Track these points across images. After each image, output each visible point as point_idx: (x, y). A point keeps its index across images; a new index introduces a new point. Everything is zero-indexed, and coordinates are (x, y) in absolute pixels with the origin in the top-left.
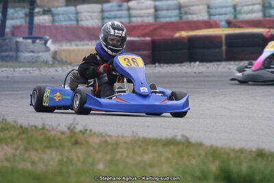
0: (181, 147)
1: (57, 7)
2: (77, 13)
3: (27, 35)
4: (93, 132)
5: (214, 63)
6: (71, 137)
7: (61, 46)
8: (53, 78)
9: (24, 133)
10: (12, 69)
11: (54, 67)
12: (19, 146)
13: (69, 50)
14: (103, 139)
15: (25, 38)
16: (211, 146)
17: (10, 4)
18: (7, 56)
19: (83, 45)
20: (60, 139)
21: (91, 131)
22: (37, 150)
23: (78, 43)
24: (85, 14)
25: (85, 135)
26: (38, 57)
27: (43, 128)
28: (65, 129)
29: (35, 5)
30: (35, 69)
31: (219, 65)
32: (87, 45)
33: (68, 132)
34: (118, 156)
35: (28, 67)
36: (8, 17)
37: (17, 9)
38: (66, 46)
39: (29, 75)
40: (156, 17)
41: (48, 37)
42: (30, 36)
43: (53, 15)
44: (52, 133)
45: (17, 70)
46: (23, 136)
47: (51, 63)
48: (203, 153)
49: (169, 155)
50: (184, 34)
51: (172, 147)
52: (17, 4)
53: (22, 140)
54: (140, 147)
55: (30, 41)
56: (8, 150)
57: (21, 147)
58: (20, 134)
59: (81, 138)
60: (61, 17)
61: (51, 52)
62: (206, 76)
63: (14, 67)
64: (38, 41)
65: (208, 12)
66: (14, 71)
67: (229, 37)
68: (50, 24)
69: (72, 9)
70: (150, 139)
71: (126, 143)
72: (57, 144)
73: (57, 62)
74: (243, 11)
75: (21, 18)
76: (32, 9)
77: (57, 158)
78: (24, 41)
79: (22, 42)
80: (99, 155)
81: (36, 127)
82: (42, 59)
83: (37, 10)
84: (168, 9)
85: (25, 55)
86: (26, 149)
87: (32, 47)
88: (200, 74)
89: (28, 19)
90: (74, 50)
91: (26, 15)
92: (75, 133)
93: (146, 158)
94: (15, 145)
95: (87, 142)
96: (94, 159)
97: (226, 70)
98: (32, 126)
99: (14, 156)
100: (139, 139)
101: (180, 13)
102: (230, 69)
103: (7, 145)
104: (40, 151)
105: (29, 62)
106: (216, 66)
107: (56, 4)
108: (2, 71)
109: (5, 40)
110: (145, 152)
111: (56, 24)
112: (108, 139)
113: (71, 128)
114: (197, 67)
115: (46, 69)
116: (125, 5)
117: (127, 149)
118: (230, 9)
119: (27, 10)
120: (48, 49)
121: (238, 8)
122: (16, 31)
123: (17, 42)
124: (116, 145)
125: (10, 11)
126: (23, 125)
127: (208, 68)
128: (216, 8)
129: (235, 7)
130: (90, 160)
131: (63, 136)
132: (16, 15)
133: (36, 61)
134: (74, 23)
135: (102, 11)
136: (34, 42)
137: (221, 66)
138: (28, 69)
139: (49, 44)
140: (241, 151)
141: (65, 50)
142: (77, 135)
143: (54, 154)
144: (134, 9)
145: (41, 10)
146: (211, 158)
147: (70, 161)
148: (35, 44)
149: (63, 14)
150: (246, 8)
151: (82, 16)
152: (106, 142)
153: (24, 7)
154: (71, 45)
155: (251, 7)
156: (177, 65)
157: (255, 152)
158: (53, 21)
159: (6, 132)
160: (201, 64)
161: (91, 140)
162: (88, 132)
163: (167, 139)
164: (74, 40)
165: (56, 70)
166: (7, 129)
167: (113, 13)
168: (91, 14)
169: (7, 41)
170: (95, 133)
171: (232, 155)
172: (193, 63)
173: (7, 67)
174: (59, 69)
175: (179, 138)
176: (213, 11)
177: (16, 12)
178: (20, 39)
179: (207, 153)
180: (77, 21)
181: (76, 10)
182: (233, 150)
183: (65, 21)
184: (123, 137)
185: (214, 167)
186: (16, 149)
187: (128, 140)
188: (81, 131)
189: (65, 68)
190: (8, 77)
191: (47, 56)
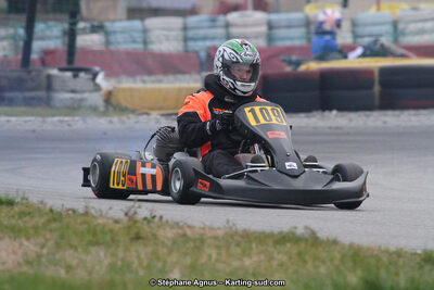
0: (303, 245)
1: (114, 21)
2: (145, 31)
3: (64, 65)
4: (164, 220)
5: (361, 113)
6: (129, 228)
7: (119, 82)
8: (105, 133)
9: (55, 220)
10: (40, 119)
11: (107, 116)
12: (47, 240)
13: (131, 90)
14: (180, 231)
15: (62, 70)
16: (351, 246)
17: (39, 16)
18: (33, 98)
19: (153, 82)
20: (111, 231)
21: (161, 218)
22: (75, 248)
23: (146, 78)
24: (157, 32)
25: (152, 225)
26: (82, 100)
27: (86, 213)
28: (121, 215)
29: (78, 17)
30: (77, 118)
31: (368, 116)
32: (160, 81)
33: (125, 219)
34: (204, 259)
35: (66, 115)
36: (35, 36)
37: (51, 23)
38: (127, 83)
39: (67, 128)
40: (270, 39)
41: (97, 69)
42: (71, 66)
43: (107, 34)
44: (100, 221)
45: (49, 119)
46: (54, 225)
47: (102, 109)
48: (338, 256)
49: (285, 258)
50: (314, 66)
51: (289, 245)
52: (51, 16)
53: (51, 231)
54: (238, 245)
55: (69, 74)
56: (30, 247)
57: (51, 243)
58: (49, 221)
59: (145, 230)
60: (119, 37)
61: (102, 92)
62: (348, 134)
63: (43, 116)
64: (82, 75)
65: (353, 32)
66: (44, 122)
67: (384, 72)
68: (102, 48)
69: (137, 24)
70: (254, 233)
71: (216, 238)
72: (108, 238)
73: (111, 109)
74: (408, 31)
75: (57, 37)
76: (73, 24)
77: (107, 261)
78: (61, 74)
79: (57, 77)
80: (174, 257)
81: (74, 211)
82: (88, 103)
83: (81, 25)
84: (289, 27)
85: (62, 97)
86: (58, 246)
87: (73, 84)
88: (339, 131)
89: (66, 39)
90: (138, 90)
91: (65, 33)
92: (136, 222)
93: (247, 262)
94: (41, 240)
95: (155, 236)
96: (165, 262)
97: (379, 124)
98: (69, 210)
99: (39, 256)
100: (236, 233)
101: (308, 33)
102: (385, 122)
103: (28, 239)
104: (80, 250)
105: (68, 108)
106: (364, 118)
107: (111, 17)
108: (26, 122)
109: (29, 72)
110: (246, 253)
111: (112, 47)
112: (189, 232)
113: (131, 213)
114: (334, 119)
115: (95, 118)
116: (221, 19)
117: (218, 247)
118: (388, 28)
119: (66, 26)
120: (97, 88)
121: (401, 26)
122: (49, 58)
123: (49, 77)
124: (200, 242)
125: (39, 27)
126: (54, 208)
127: (351, 120)
128: (365, 25)
129: (395, 24)
130: (160, 265)
131: (118, 226)
132: (48, 33)
133: (79, 107)
134: (139, 46)
135: (185, 28)
136: (75, 76)
137: (372, 118)
138: (66, 119)
139: (100, 79)
140: (399, 253)
141: (124, 90)
142: (138, 225)
143: (102, 254)
144: (236, 25)
145: (88, 25)
146: (350, 264)
147: (127, 266)
148: (78, 79)
149: (122, 32)
150: (412, 27)
151: (153, 36)
152: (184, 235)
153: (61, 21)
154: (135, 82)
155: (420, 25)
156: (302, 115)
157: (420, 255)
158: (108, 43)
159: (27, 218)
160: (340, 114)
161: (161, 233)
162: (156, 219)
163: (281, 233)
164: (140, 73)
165: (111, 122)
166: (29, 213)
167: (202, 32)
168: (166, 33)
169: (34, 73)
170: (167, 222)
171: (385, 259)
172: (327, 113)
173: (32, 115)
174: (115, 119)
175: (300, 231)
176: (360, 30)
177: (48, 28)
178: (54, 72)
179: (343, 257)
180: (145, 43)
181: (144, 26)
182: (387, 252)
183: (125, 42)
184: (211, 228)
185: (354, 279)
186: (43, 247)
187: (220, 233)
188: (145, 219)
189: (125, 118)
190: (34, 131)
191: (96, 99)
